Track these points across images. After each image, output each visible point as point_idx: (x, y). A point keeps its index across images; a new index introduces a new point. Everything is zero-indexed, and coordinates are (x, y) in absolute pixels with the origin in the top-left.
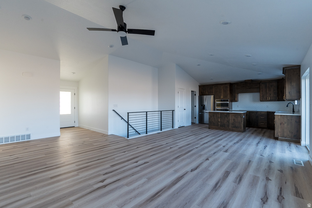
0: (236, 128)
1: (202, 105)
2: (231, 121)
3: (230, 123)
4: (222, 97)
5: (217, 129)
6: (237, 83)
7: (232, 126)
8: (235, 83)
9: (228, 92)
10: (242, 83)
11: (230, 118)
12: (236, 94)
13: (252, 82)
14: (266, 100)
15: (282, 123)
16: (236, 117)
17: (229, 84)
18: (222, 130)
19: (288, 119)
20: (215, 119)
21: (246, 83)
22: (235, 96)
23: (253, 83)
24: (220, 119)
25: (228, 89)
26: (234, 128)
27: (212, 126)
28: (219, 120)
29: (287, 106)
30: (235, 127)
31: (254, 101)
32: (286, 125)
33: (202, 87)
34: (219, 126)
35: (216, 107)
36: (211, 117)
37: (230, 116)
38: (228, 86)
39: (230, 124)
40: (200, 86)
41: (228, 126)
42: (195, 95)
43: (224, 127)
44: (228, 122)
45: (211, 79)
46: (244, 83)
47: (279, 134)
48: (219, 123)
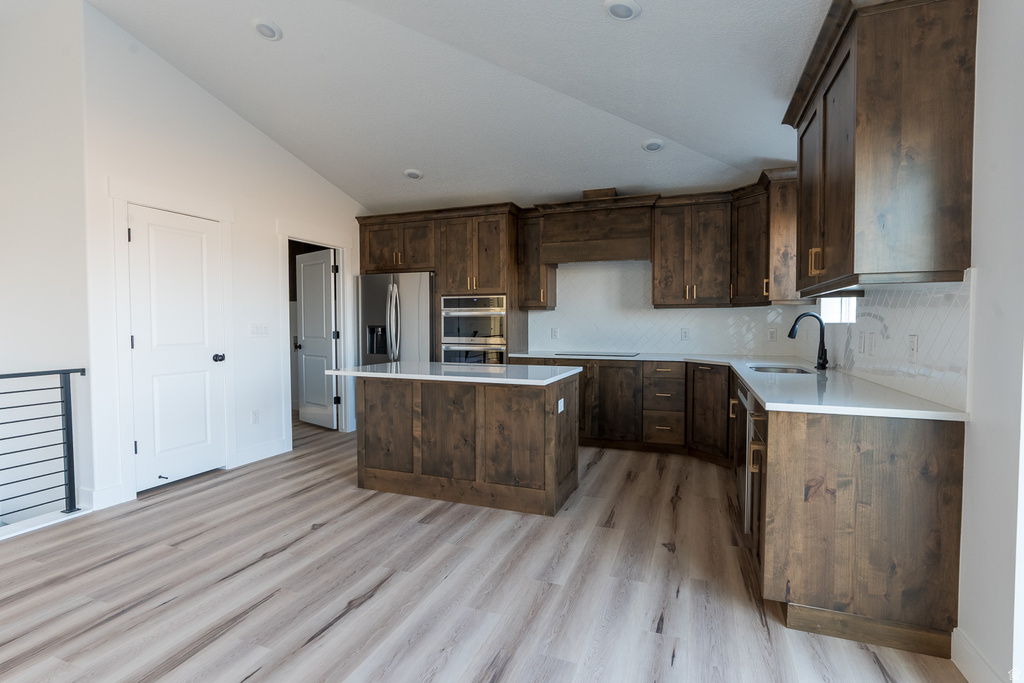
0: (517, 484)
1: (372, 330)
2: (486, 439)
3: (478, 451)
4: (472, 283)
5: (404, 489)
6: (545, 206)
7: (493, 473)
8: (536, 208)
9: (504, 255)
10: (568, 204)
11: (481, 420)
12: (543, 268)
13: (616, 201)
14: (682, 301)
15: (821, 482)
16: (515, 407)
17: (507, 209)
18: (434, 496)
19: (866, 446)
20: (391, 421)
21: (586, 203)
22: (539, 279)
23: (621, 204)
24: (424, 426)
25: (504, 238)
26: (502, 488)
27: (378, 472)
28: (417, 433)
29: (792, 334)
30: (509, 478)
31: (627, 305)
32: (845, 497)
33: (376, 228)
34: (418, 468)
35: (444, 339)
36: (372, 407)
37: (480, 400)
38: (504, 223)
39: (479, 461)
40: (365, 223)
41: (470, 470)
42: (336, 269)
43: (443, 480)
44: (469, 440)
45: (411, 176)
46: (581, 207)
47: (796, 576)
48: (417, 453)
